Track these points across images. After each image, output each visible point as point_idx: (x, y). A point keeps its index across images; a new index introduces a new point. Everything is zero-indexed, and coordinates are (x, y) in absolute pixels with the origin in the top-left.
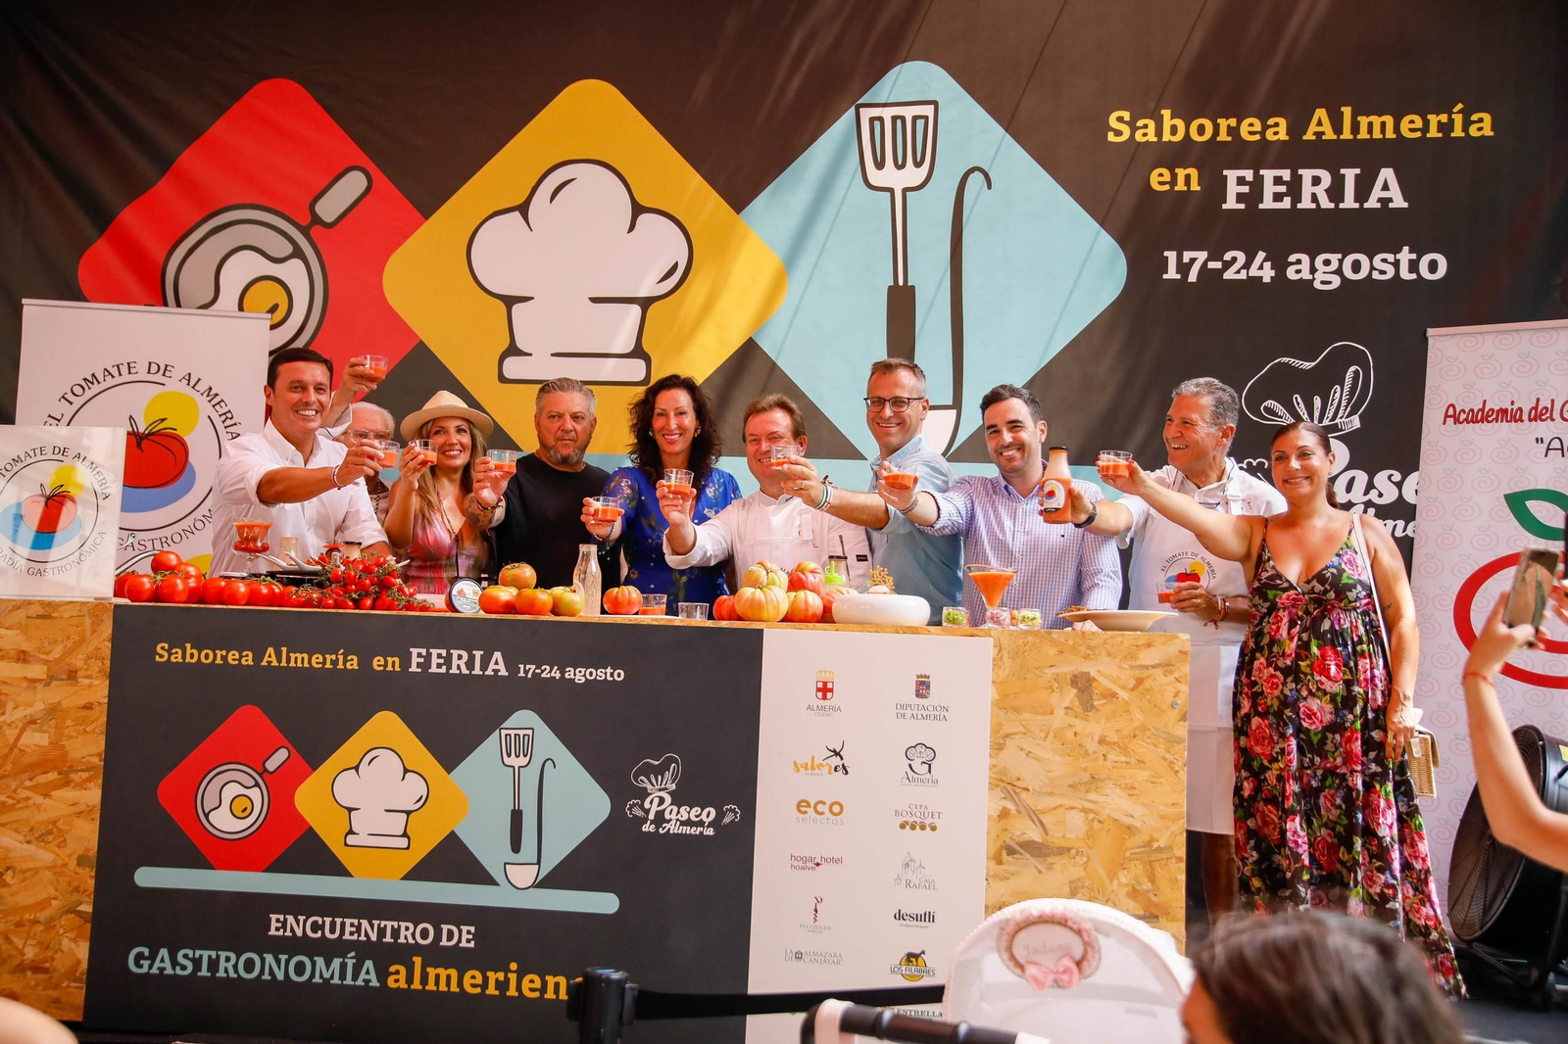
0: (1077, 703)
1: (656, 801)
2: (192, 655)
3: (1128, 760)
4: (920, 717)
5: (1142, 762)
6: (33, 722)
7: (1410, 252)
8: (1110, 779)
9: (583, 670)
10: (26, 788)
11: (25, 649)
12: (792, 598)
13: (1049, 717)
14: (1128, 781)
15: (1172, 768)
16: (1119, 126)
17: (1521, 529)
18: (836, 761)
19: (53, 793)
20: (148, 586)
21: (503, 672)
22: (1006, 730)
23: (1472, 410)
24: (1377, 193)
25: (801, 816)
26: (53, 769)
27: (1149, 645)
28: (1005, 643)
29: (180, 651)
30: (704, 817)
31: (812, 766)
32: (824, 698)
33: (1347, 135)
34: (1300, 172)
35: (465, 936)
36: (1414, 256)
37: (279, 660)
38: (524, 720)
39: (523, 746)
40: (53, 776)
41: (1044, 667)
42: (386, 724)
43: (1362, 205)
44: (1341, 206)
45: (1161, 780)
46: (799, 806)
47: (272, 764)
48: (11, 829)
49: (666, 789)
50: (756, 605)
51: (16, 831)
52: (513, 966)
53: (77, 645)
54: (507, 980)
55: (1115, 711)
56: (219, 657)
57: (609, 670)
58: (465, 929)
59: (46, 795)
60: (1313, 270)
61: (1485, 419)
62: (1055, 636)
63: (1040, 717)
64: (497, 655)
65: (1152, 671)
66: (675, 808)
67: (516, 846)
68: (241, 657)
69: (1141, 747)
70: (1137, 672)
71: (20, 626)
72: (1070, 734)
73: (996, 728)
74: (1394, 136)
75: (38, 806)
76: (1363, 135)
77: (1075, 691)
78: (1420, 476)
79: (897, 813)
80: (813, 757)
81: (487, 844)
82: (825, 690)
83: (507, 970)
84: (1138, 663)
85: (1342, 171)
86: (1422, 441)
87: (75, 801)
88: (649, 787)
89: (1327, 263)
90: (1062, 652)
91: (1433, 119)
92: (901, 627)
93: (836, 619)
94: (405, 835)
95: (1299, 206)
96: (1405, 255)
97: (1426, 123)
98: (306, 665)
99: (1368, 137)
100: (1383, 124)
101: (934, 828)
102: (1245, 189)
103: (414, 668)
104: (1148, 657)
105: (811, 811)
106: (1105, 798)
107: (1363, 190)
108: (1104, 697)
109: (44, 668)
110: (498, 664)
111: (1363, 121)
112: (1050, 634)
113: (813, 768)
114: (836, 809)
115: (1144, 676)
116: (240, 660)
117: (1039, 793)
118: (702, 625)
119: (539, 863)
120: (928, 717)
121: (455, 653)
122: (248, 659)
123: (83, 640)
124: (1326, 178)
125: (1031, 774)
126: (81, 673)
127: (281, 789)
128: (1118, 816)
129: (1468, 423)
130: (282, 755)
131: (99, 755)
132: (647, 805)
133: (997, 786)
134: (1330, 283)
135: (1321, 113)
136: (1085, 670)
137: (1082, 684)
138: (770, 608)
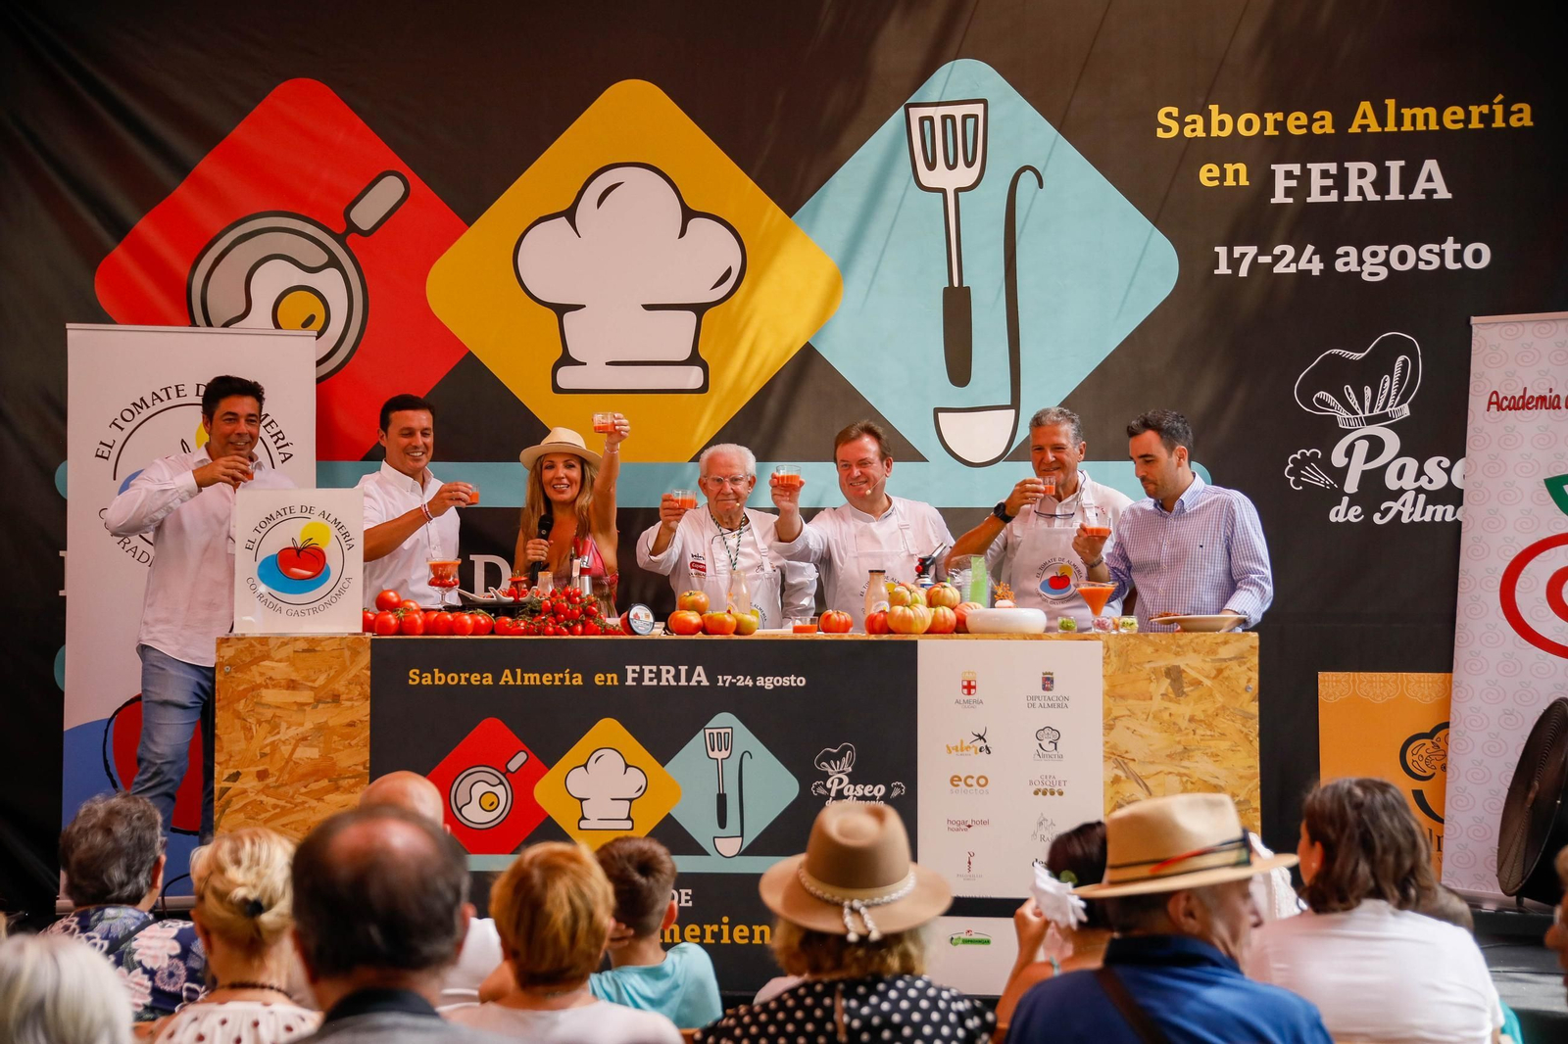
0: (1170, 690)
1: (836, 781)
2: (439, 678)
3: (1213, 733)
4: (1046, 706)
5: (1223, 734)
6: (304, 739)
7: (1455, 242)
8: (1199, 749)
9: (771, 678)
10: (301, 794)
11: (294, 678)
12: (933, 614)
13: (1150, 702)
14: (1214, 750)
15: (1248, 739)
16: (1168, 122)
17: (1560, 512)
18: (981, 743)
19: (325, 797)
20: (393, 622)
21: (705, 683)
22: (1115, 713)
23: (1513, 397)
24: (1421, 184)
25: (955, 788)
26: (325, 776)
27: (1226, 643)
28: (1111, 644)
29: (429, 675)
30: (875, 792)
31: (961, 749)
32: (969, 693)
33: (1391, 127)
34: (1346, 165)
35: (684, 898)
36: (1458, 246)
37: (515, 680)
38: (725, 721)
39: (725, 742)
40: (324, 783)
41: (1144, 662)
42: (608, 729)
43: (1407, 197)
44: (1387, 198)
45: (1239, 748)
46: (952, 781)
47: (513, 765)
48: (291, 828)
49: (843, 771)
50: (907, 621)
51: (296, 830)
52: (725, 919)
53: (338, 674)
54: (721, 931)
55: (1201, 696)
56: (463, 679)
57: (793, 678)
58: (683, 891)
59: (320, 799)
60: (1361, 262)
61: (1526, 406)
62: (1151, 638)
63: (1142, 703)
64: (700, 669)
65: (1229, 663)
66: (852, 787)
67: (722, 823)
68: (482, 678)
69: (1223, 723)
70: (1217, 664)
71: (288, 659)
72: (1166, 716)
73: (1107, 713)
74: (1437, 128)
75: (314, 809)
76: (1407, 127)
77: (1169, 681)
78: (1467, 462)
79: (1031, 783)
80: (962, 742)
81: (699, 823)
82: (969, 687)
83: (720, 923)
84: (1218, 657)
85: (1388, 163)
86: (1468, 427)
87: (344, 803)
88: (830, 770)
89: (1374, 254)
90: (1157, 651)
91: (1475, 110)
92: (1028, 635)
93: (970, 630)
94: (629, 818)
95: (1346, 199)
96: (1450, 246)
97: (1468, 114)
98: (538, 683)
99: (1412, 129)
100: (1426, 116)
101: (1061, 794)
102: (1293, 183)
103: (630, 682)
104: (1224, 652)
105: (962, 784)
106: (1196, 764)
107: (1408, 182)
108: (1192, 685)
109: (312, 694)
110: (700, 676)
111: (1407, 113)
112: (1147, 636)
113: (962, 750)
114: (982, 781)
115: (1223, 667)
116: (481, 681)
117: (1144, 762)
118: (866, 638)
119: (742, 836)
120: (1053, 706)
121: (664, 668)
122: (488, 680)
123: (344, 669)
124: (1372, 171)
125: (1135, 747)
126: (343, 697)
127: (522, 785)
128: (1207, 778)
129: (1510, 409)
130: (521, 758)
131: (364, 764)
132: (829, 785)
133: (1110, 758)
134: (1377, 274)
135: (1365, 106)
136: (1177, 664)
137: (1175, 675)
138: (918, 622)
